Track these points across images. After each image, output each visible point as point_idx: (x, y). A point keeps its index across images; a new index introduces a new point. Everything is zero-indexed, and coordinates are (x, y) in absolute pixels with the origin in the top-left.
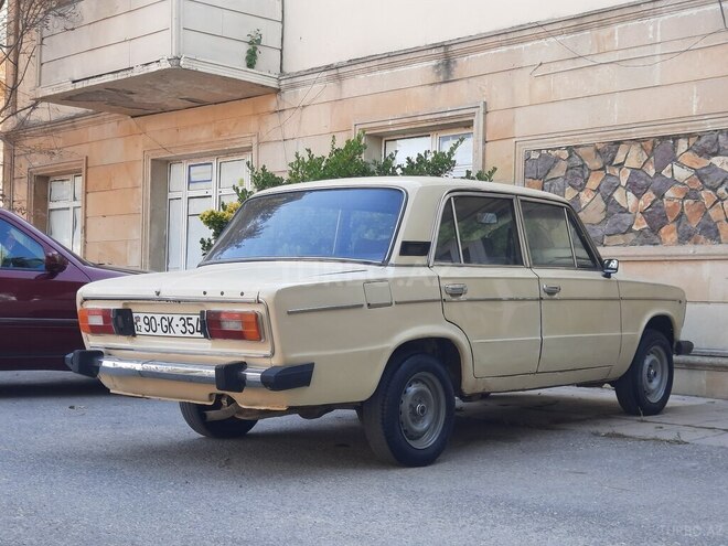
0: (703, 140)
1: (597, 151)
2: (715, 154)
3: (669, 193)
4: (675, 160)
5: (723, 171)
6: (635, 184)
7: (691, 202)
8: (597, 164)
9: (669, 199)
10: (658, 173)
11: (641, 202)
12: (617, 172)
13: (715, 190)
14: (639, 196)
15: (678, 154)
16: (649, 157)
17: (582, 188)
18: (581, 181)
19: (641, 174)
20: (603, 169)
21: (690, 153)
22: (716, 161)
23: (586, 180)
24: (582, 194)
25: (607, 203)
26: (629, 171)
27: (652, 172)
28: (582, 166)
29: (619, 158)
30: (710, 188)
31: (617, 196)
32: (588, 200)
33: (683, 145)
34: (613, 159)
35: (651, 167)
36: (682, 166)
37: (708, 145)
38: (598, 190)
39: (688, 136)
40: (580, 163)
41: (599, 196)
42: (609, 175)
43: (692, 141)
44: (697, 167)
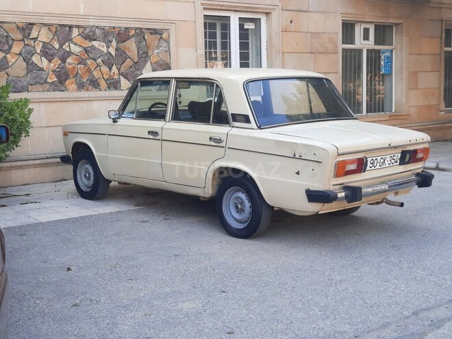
0: (87, 31)
1: (18, 27)
2: (94, 40)
3: (69, 60)
4: (70, 40)
5: (100, 50)
6: (47, 53)
7: (83, 66)
8: (19, 36)
9: (69, 64)
10: (61, 46)
11: (52, 65)
12: (32, 43)
13: (95, 60)
14: (50, 61)
15: (73, 36)
16: (54, 36)
17: (8, 51)
18: (6, 47)
19: (49, 46)
20: (23, 40)
21: (80, 37)
22: (94, 43)
23: (10, 47)
24: (8, 56)
25: (27, 64)
26: (41, 44)
27: (57, 46)
28: (7, 37)
29: (34, 34)
30: (93, 59)
31: (35, 59)
32: (13, 60)
33: (75, 32)
34: (29, 35)
35: (55, 43)
36: (76, 44)
37: (91, 34)
38: (20, 54)
39: (78, 27)
40: (5, 34)
41: (21, 58)
42: (27, 45)
43: (81, 30)
44: (85, 46)
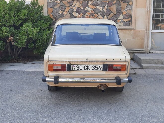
0: (95, 2)
1: (68, 2)
2: (97, 6)
3: (86, 14)
4: (88, 6)
5: (99, 10)
6: (78, 11)
7: (92, 16)
8: (68, 5)
9: (86, 15)
10: (84, 9)
11: (80, 15)
12: (73, 8)
13: (97, 14)
14: (79, 14)
15: (89, 5)
16: (81, 5)
17: (64, 11)
18: (63, 9)
19: (79, 9)
20: (70, 7)
21: (91, 5)
22: (97, 7)
23: (65, 9)
24: (64, 12)
25: (71, 15)
26: (76, 8)
27: (82, 9)
28: (64, 6)
29: (74, 4)
30: (96, 13)
31: (73, 13)
32: (66, 14)
33: (90, 3)
34: (72, 5)
35: (82, 7)
36: (90, 8)
37: (96, 4)
38: (68, 12)
39: (91, 1)
40: (63, 5)
41: (68, 13)
42: (71, 8)
43: (92, 2)
44: (93, 8)
